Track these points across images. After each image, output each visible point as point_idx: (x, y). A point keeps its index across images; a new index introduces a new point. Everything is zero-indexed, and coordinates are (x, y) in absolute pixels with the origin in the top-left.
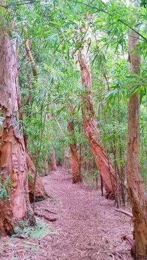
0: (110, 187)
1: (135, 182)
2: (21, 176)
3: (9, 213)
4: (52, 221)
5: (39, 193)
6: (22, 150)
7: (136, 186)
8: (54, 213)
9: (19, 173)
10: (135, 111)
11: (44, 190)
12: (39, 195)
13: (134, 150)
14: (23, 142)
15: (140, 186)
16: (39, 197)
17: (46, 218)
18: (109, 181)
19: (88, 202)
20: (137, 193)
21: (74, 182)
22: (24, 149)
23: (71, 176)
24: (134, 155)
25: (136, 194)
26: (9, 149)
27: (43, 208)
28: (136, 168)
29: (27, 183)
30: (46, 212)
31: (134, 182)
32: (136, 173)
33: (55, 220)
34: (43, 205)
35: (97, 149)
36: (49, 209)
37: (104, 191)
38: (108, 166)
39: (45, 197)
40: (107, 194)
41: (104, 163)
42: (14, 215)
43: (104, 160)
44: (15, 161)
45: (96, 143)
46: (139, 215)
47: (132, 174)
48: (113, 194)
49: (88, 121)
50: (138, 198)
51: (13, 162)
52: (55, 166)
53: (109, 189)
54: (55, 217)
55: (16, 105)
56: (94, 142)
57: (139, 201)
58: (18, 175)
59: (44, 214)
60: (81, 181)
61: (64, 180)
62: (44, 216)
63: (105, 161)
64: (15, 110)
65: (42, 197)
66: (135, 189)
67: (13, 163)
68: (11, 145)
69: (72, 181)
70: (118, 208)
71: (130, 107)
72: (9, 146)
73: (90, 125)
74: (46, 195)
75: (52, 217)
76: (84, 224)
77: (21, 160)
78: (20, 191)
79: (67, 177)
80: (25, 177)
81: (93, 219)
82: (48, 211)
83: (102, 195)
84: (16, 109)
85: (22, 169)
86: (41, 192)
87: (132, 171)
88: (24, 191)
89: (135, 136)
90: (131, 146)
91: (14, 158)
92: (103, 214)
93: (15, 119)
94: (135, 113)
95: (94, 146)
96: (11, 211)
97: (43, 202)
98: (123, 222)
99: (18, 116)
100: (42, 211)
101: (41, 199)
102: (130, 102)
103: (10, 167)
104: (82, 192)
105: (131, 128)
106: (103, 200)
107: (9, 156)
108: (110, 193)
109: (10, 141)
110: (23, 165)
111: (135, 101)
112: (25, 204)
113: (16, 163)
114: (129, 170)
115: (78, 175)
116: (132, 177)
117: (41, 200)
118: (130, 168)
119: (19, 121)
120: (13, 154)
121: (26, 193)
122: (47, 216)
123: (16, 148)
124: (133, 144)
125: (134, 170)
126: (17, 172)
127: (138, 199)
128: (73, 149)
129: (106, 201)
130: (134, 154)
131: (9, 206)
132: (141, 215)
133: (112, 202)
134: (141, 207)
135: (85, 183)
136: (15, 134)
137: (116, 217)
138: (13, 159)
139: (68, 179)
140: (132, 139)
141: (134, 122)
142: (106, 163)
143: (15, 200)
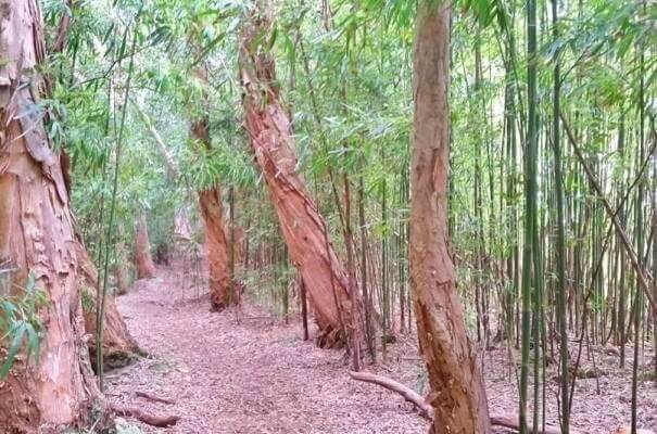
0: (330, 312)
1: (438, 284)
2: (57, 290)
3: (25, 410)
4: (162, 424)
5: (112, 344)
6: (57, 204)
7: (440, 298)
8: (166, 402)
9: (53, 278)
10: (436, 65)
11: (128, 334)
12: (112, 350)
13: (433, 189)
14: (57, 175)
15: (451, 296)
16: (114, 357)
17: (142, 419)
18: (329, 297)
19: (265, 362)
20: (444, 318)
21: (217, 307)
22: (64, 199)
23: (205, 290)
24: (434, 204)
25: (440, 320)
26: (12, 200)
27: (127, 388)
28: (440, 244)
29: (80, 311)
30: (138, 400)
31: (434, 286)
32: (439, 260)
33: (173, 421)
34: (126, 379)
35: (293, 203)
36: (150, 392)
37: (312, 327)
38: (323, 251)
39: (131, 354)
40: (322, 334)
41: (313, 244)
42: (43, 416)
43: (312, 236)
44: (34, 240)
45: (287, 184)
46: (451, 382)
47: (428, 262)
48: (338, 333)
49: (262, 115)
50: (447, 332)
51: (29, 243)
52: (149, 263)
53: (328, 320)
54: (169, 412)
55: (29, 48)
56: (281, 182)
57: (449, 341)
58: (49, 286)
59: (135, 407)
60: (237, 302)
61: (182, 303)
62: (137, 413)
63: (316, 239)
64: (25, 65)
65: (123, 356)
66: (438, 306)
67: (30, 247)
68: (18, 187)
69: (208, 305)
70: (357, 370)
71: (422, 51)
72: (12, 189)
73: (267, 127)
74: (136, 349)
75: (161, 413)
76: (264, 426)
77: (55, 235)
78: (57, 337)
79: (189, 295)
80: (74, 293)
81: (289, 407)
82: (145, 396)
83: (306, 337)
84: (30, 62)
85: (60, 266)
86: (119, 341)
87: (429, 252)
88: (74, 338)
89: (438, 146)
90: (425, 178)
91: (32, 230)
92: (316, 392)
93: (26, 94)
94: (437, 72)
95: (281, 193)
96: (33, 404)
97: (126, 370)
98: (379, 411)
99: (38, 83)
100: (126, 397)
101: (118, 363)
102: (422, 36)
103: (20, 259)
104: (243, 335)
105: (425, 120)
106: (309, 351)
107: (12, 223)
108: (330, 329)
109: (14, 171)
110: (64, 254)
111: (437, 32)
112: (79, 379)
113: (39, 246)
114: (419, 249)
115: (226, 284)
116: (429, 271)
117: (121, 367)
118: (421, 243)
119: (44, 102)
120: (27, 215)
121: (79, 343)
122: (145, 412)
123: (37, 198)
124: (432, 170)
125: (435, 250)
126: (44, 277)
127: (446, 336)
128: (210, 207)
129: (319, 354)
130: (433, 200)
131: (27, 389)
132: (455, 382)
133: (338, 355)
134: (455, 358)
135: (248, 309)
136: (32, 148)
137: (354, 396)
138: (27, 232)
139: (196, 301)
140: (428, 153)
141: (434, 99)
142: (316, 242)
143: (45, 367)
